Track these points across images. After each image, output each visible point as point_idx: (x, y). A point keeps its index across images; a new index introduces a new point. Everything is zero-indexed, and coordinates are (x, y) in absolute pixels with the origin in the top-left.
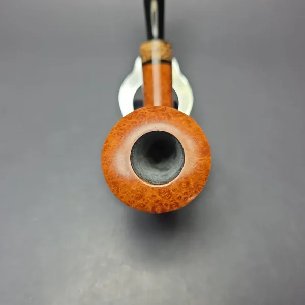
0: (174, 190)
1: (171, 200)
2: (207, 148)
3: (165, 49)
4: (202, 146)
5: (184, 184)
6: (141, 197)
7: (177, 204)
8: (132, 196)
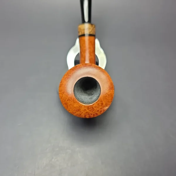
0: (95, 107)
1: (94, 112)
2: (112, 86)
3: (92, 28)
4: (110, 85)
5: (100, 104)
6: (79, 110)
7: (97, 114)
8: (75, 110)
